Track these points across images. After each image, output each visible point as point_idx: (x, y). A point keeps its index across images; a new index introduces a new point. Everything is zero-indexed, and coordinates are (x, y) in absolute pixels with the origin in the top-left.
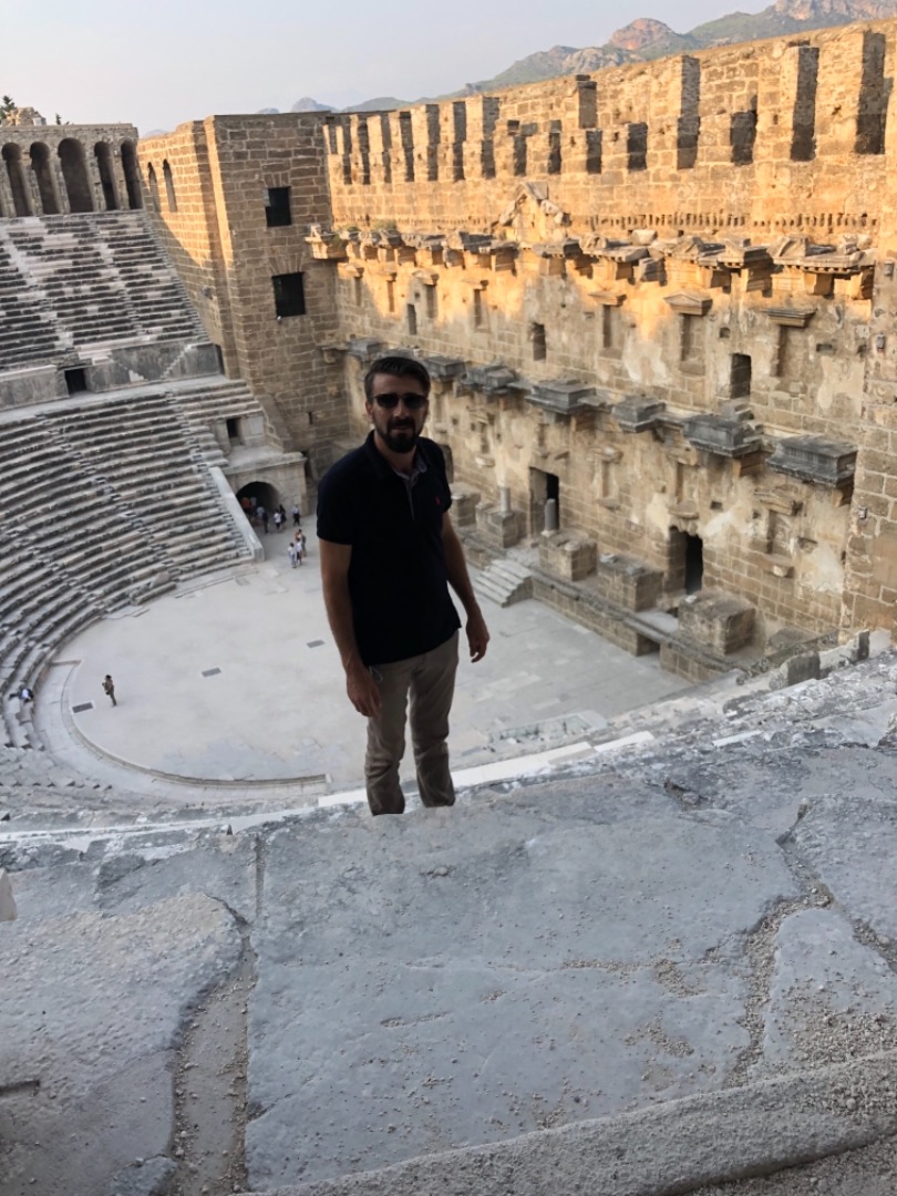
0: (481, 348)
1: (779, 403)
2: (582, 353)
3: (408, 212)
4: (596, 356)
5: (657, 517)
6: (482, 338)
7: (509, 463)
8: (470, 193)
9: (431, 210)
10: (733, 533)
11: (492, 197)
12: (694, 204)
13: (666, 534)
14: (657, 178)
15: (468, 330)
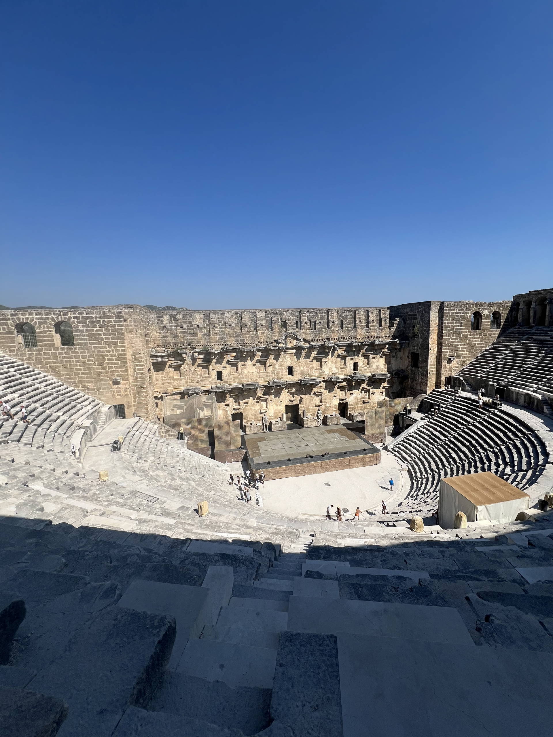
0: (263, 377)
1: (365, 369)
2: (308, 371)
3: (222, 342)
4: (313, 371)
5: (336, 402)
6: (264, 375)
7: (276, 407)
8: (260, 336)
9: (236, 341)
10: (356, 398)
11: (270, 336)
12: (343, 336)
13: (338, 405)
14: (333, 330)
15: (255, 374)
